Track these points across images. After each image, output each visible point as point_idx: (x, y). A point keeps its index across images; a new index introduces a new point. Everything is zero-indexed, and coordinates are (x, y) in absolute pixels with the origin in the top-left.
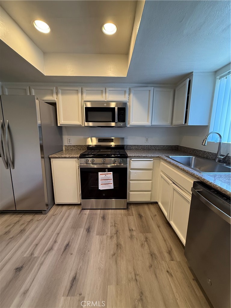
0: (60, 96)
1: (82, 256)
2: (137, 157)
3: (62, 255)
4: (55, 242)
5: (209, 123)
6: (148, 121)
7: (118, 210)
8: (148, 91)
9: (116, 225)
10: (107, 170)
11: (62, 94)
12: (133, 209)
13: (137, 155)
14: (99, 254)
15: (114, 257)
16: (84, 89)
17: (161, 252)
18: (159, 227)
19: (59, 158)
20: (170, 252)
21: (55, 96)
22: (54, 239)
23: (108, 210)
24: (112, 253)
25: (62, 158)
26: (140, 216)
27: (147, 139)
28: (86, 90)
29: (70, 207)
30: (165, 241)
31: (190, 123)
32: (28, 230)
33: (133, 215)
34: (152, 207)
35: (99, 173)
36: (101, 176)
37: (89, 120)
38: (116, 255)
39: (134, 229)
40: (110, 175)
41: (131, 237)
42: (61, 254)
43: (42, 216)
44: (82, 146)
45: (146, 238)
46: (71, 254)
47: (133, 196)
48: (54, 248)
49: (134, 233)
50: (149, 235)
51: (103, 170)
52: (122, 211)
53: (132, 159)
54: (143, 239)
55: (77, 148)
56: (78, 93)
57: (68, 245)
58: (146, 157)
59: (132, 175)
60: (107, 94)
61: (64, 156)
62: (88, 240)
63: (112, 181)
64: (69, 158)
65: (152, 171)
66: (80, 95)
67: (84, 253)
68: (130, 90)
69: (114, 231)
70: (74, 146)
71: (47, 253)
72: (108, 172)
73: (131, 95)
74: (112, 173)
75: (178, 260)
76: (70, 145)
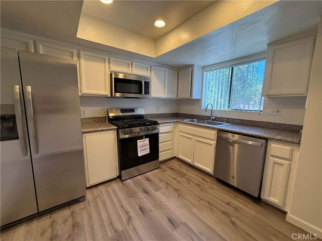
0: (83, 61)
1: (160, 207)
3: (144, 216)
4: (127, 212)
5: (201, 97)
6: (164, 94)
7: (153, 171)
8: (164, 71)
9: (162, 180)
11: (86, 59)
12: (162, 166)
13: (163, 122)
14: (170, 200)
15: (180, 196)
16: (112, 59)
17: (200, 182)
18: (188, 170)
20: (204, 180)
22: (123, 211)
23: (146, 174)
24: (177, 195)
26: (172, 169)
27: (158, 109)
29: (106, 185)
31: (194, 97)
33: (167, 170)
34: (174, 161)
35: (138, 141)
36: (140, 143)
38: (180, 195)
39: (176, 177)
40: (147, 141)
41: (178, 182)
43: (81, 204)
45: (187, 179)
46: (151, 211)
47: (162, 156)
48: (131, 216)
49: (178, 180)
50: (187, 177)
51: (141, 138)
52: (157, 170)
53: (160, 125)
54: (186, 180)
55: (93, 120)
56: (105, 62)
57: (141, 208)
60: (134, 68)
62: (153, 197)
63: (149, 145)
64: (106, 130)
65: (172, 133)
66: (107, 64)
67: (159, 205)
68: (151, 67)
69: (165, 184)
71: (130, 222)
72: (145, 138)
73: (152, 72)
74: (148, 139)
75: (210, 181)
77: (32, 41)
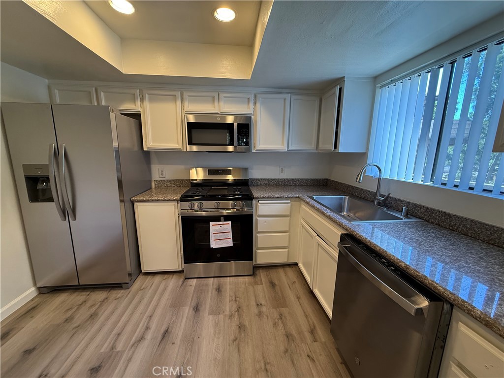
0: (147, 104)
1: (189, 344)
2: (268, 198)
3: (158, 346)
4: (147, 328)
5: (367, 149)
6: (283, 144)
7: (239, 278)
9: (237, 299)
10: (222, 218)
11: (151, 100)
12: (261, 274)
13: (267, 195)
14: (213, 340)
15: (236, 343)
16: (186, 94)
17: (300, 333)
18: (298, 298)
19: (148, 201)
20: (312, 332)
21: (138, 103)
22: (145, 325)
23: (225, 278)
24: (232, 337)
25: (153, 201)
26: (273, 285)
27: (282, 170)
28: (189, 96)
29: (166, 276)
30: (306, 316)
31: (342, 149)
32: (102, 315)
33: (262, 284)
34: (290, 272)
35: (211, 223)
36: (214, 227)
37: (193, 142)
38: (238, 340)
39: (263, 303)
40: (228, 226)
41: (260, 314)
42: (158, 344)
43: (122, 291)
44: (183, 180)
45: (281, 315)
46: (173, 344)
47: (262, 256)
48: (145, 337)
49: (264, 309)
50: (285, 311)
51: (217, 219)
52: (247, 279)
53: (260, 202)
54: (276, 315)
55: (174, 184)
56: (175, 100)
57: (166, 331)
58: (281, 198)
59: (261, 224)
60: (222, 104)
61: (156, 198)
62: (196, 323)
63: (230, 235)
64: (163, 201)
65: (288, 218)
66: (179, 103)
67: (191, 341)
68: (255, 96)
69: (235, 308)
70: (170, 181)
71: (136, 345)
72: (225, 221)
73: (258, 105)
74: (230, 222)
75: (323, 340)
76: (164, 180)
77: (94, 89)
